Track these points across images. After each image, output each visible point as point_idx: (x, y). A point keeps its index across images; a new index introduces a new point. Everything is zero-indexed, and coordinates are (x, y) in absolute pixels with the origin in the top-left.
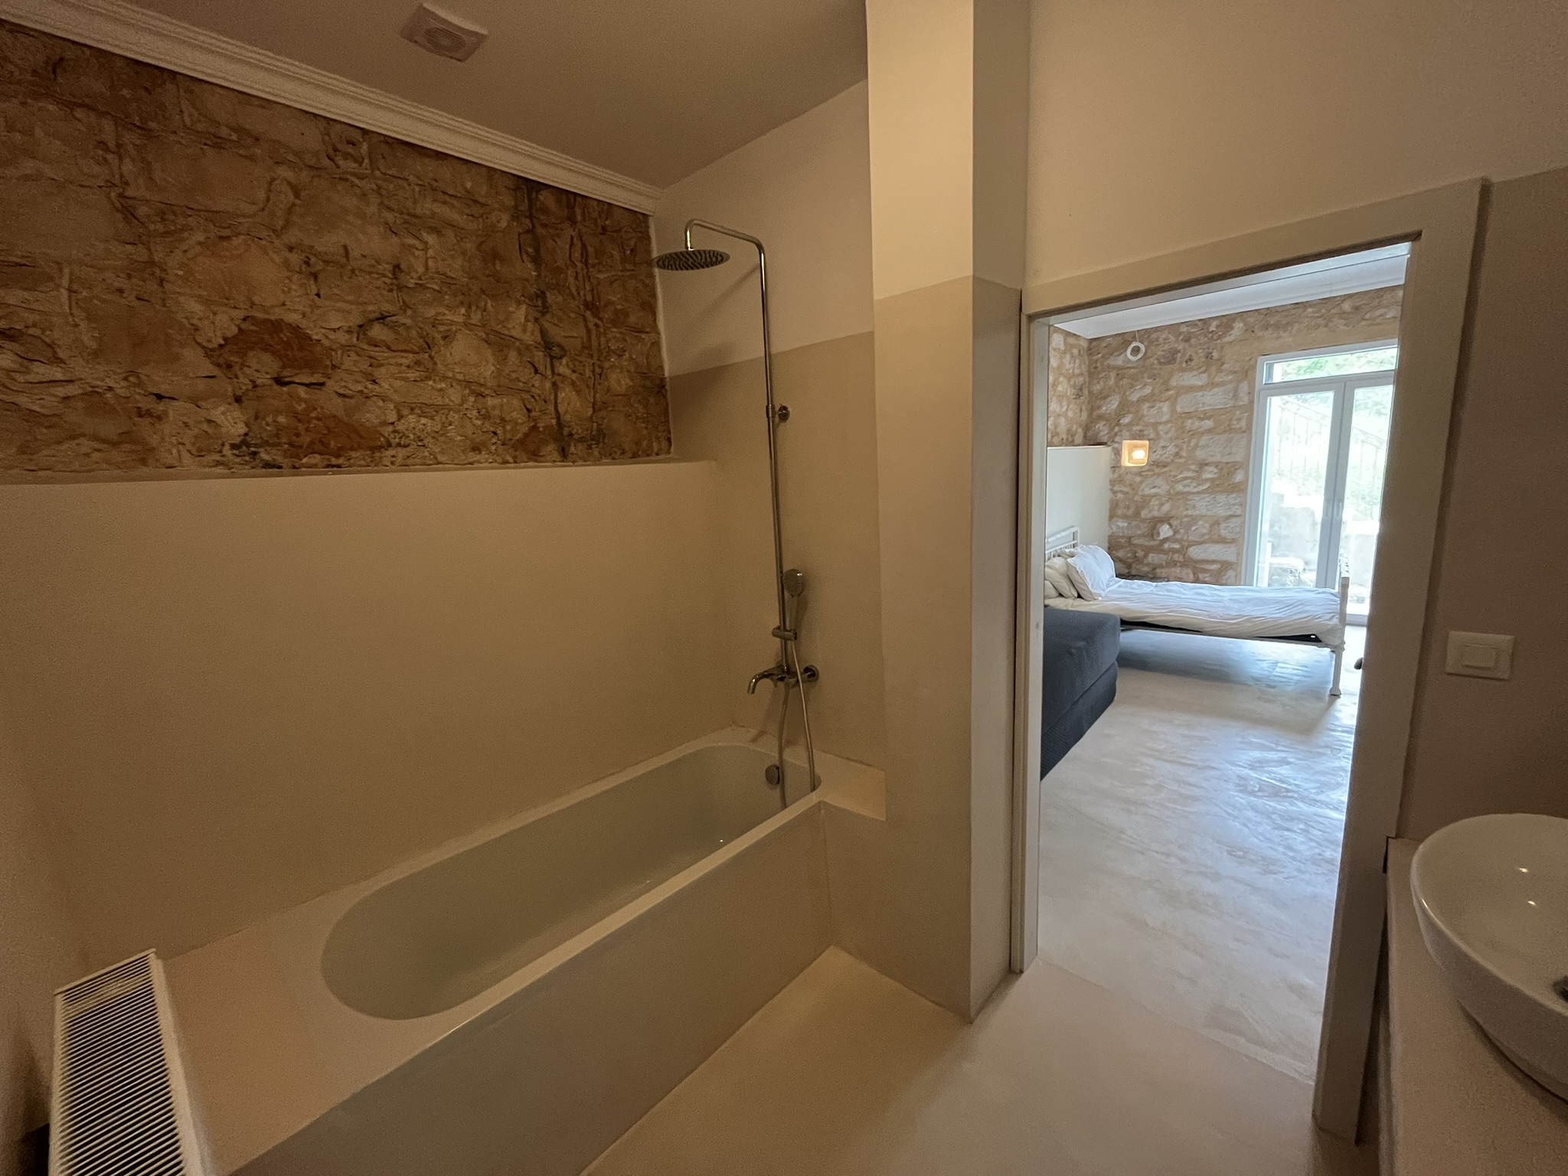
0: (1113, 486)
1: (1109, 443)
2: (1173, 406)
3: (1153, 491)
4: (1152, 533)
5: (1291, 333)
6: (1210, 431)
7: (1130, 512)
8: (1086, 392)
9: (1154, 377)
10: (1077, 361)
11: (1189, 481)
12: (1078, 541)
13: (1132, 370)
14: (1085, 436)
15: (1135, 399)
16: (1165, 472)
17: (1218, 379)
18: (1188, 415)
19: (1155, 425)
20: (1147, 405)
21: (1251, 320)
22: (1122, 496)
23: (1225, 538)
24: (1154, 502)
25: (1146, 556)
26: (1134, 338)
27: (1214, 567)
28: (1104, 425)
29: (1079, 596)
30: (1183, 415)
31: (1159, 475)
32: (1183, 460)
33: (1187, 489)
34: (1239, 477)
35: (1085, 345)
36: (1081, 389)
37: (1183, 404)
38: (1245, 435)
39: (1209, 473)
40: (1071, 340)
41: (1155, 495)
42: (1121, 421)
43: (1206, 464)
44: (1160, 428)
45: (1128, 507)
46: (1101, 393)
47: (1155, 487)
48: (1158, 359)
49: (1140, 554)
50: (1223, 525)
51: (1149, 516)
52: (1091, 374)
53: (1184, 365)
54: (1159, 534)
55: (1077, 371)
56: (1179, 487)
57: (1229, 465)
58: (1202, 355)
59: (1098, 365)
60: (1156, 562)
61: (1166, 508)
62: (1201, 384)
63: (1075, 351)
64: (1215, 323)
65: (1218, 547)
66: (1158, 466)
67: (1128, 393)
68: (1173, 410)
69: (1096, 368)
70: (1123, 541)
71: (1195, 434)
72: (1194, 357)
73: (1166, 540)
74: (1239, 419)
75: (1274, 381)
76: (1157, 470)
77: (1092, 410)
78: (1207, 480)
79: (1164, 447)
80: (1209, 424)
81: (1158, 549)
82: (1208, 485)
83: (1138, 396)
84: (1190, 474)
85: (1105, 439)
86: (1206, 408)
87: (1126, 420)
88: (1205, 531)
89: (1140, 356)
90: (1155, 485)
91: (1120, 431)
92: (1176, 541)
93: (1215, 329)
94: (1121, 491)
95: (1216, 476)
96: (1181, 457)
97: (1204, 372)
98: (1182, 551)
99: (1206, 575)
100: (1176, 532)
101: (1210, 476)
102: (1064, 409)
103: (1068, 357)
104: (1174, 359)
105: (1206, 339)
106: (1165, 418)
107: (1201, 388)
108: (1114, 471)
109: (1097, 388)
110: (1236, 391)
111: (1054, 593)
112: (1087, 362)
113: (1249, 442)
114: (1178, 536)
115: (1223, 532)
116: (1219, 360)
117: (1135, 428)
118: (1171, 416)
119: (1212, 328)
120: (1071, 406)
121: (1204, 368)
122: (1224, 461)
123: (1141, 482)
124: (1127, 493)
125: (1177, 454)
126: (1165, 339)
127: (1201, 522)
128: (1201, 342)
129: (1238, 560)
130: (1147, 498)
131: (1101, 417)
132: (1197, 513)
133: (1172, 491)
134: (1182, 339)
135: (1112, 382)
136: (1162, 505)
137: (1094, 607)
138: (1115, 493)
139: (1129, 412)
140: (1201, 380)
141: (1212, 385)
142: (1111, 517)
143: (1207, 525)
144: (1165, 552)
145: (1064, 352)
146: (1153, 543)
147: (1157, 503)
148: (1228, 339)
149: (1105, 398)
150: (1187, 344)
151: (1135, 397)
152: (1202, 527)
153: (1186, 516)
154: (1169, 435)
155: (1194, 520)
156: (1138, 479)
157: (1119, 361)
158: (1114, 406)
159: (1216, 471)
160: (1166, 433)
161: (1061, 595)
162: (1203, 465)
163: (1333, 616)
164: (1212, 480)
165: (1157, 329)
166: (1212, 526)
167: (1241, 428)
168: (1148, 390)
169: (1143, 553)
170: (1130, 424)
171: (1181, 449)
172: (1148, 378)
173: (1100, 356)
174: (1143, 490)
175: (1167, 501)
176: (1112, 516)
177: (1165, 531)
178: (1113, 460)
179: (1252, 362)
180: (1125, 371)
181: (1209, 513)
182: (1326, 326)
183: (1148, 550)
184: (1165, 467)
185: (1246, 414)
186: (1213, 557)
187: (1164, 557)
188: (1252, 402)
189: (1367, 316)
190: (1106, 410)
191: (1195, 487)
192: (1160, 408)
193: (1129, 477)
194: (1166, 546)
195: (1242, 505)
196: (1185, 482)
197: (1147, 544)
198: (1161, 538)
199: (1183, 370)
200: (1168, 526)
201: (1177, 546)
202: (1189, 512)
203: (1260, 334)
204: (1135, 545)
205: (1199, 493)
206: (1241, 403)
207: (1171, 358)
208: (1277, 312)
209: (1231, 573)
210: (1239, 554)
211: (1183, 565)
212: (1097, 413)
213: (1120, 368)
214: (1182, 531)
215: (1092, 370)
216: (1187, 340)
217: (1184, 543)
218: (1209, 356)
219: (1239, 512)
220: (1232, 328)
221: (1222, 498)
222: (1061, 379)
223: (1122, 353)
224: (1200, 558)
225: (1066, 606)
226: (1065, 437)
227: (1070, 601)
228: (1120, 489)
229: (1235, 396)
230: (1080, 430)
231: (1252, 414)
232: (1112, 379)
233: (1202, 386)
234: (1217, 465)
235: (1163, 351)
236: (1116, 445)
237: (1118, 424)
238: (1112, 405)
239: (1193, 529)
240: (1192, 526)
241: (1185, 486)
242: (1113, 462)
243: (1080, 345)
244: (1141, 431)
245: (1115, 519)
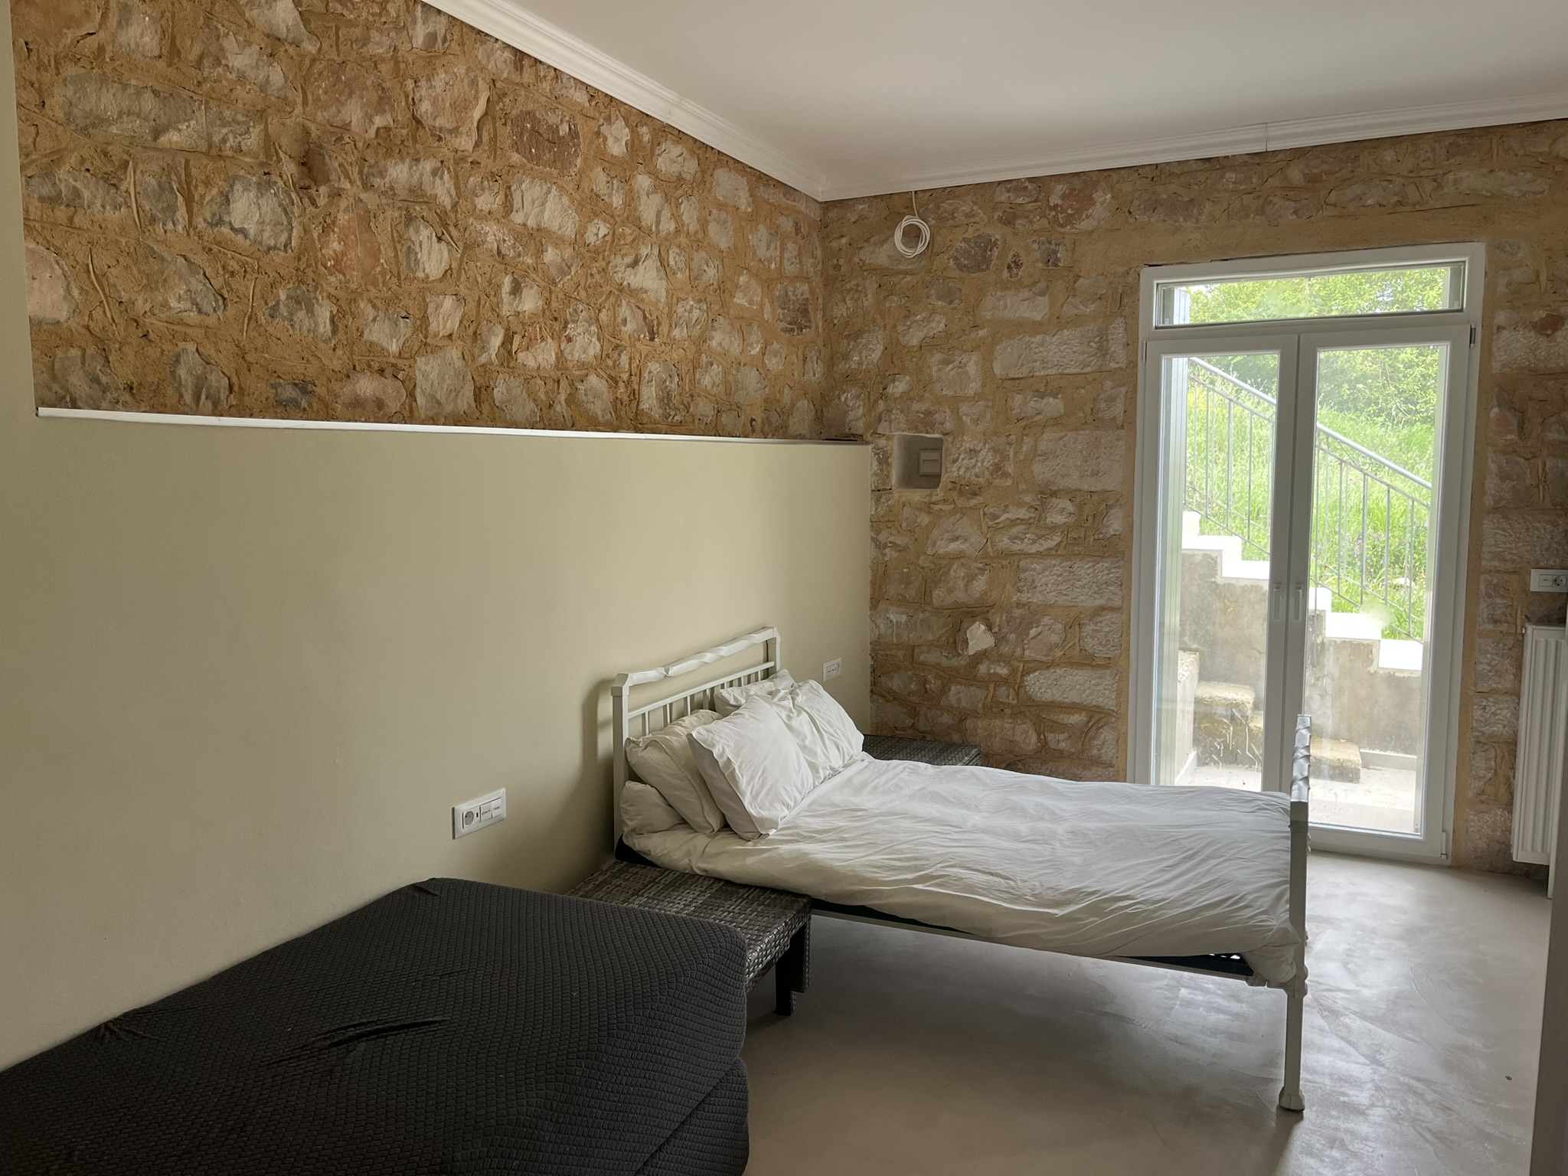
0: (878, 533)
1: (868, 437)
2: (987, 362)
3: (953, 546)
4: (955, 640)
5: (1197, 221)
6: (1056, 421)
7: (911, 593)
8: (817, 318)
9: (949, 296)
10: (790, 245)
11: (1020, 528)
12: (778, 661)
13: (909, 278)
14: (819, 418)
15: (915, 342)
16: (975, 508)
17: (1068, 311)
18: (1016, 383)
19: (955, 402)
20: (938, 357)
21: (1127, 188)
22: (895, 555)
23: (1092, 657)
24: (957, 572)
25: (944, 690)
26: (909, 209)
27: (1075, 719)
28: (858, 397)
29: (726, 826)
30: (1007, 384)
31: (963, 512)
32: (1009, 482)
33: (1017, 547)
34: (1114, 525)
35: (815, 214)
36: (805, 312)
37: (1007, 360)
38: (1122, 433)
39: (1060, 513)
40: (774, 196)
41: (960, 556)
42: (890, 390)
43: (1054, 494)
44: (964, 409)
45: (906, 581)
46: (847, 324)
47: (957, 538)
48: (956, 259)
49: (934, 684)
50: (1089, 628)
51: (949, 601)
52: (829, 282)
53: (1005, 274)
54: (966, 642)
55: (790, 269)
56: (1004, 542)
57: (1095, 497)
58: (1038, 255)
59: (842, 261)
60: (964, 704)
61: (980, 584)
62: (1038, 318)
63: (786, 224)
64: (1060, 188)
65: (1082, 675)
66: (961, 494)
67: (900, 328)
68: (987, 373)
69: (837, 267)
70: (900, 654)
71: (1028, 425)
72: (1023, 259)
73: (982, 656)
74: (1112, 399)
75: (1176, 322)
76: (960, 502)
77: (831, 362)
78: (1055, 527)
79: (973, 452)
80: (1053, 406)
81: (968, 674)
82: (1057, 539)
83: (921, 335)
84: (1022, 513)
85: (859, 427)
86: (1050, 372)
87: (899, 387)
88: (1055, 638)
89: (921, 248)
90: (956, 534)
91: (889, 411)
92: (1001, 659)
93: (1060, 202)
94: (894, 545)
95: (1071, 520)
96: (1005, 475)
97: (1042, 294)
98: (1014, 682)
99: (1062, 737)
100: (1000, 640)
101: (1060, 519)
102: (756, 350)
103: (763, 232)
104: (987, 261)
105: (1044, 221)
106: (973, 388)
107: (1037, 327)
108: (878, 500)
109: (840, 311)
110: (1102, 336)
111: (662, 816)
112: (819, 253)
113: (1131, 449)
114: (1005, 649)
115: (1090, 644)
116: (1070, 268)
117: (915, 407)
118: (984, 385)
119: (1055, 200)
120: (776, 346)
121: (1042, 285)
122: (1085, 487)
123: (931, 526)
124: (903, 550)
125: (997, 469)
126: (967, 216)
127: (1046, 620)
128: (1036, 227)
129: (1119, 705)
130: (944, 563)
131: (849, 378)
132: (1037, 599)
133: (990, 549)
134: (1000, 219)
135: (869, 301)
136: (970, 578)
137: (750, 861)
138: (880, 546)
139: (904, 371)
140: (1036, 310)
141: (1057, 322)
142: (875, 602)
143: (1059, 627)
144: (983, 683)
145: (752, 218)
146: (955, 662)
147: (961, 573)
148: (1085, 225)
149: (856, 336)
150: (1008, 230)
151: (914, 338)
152: (1048, 633)
153: (1019, 605)
154: (981, 427)
155: (1034, 614)
156: (924, 519)
157: (881, 257)
158: (876, 356)
159: (1071, 509)
160: (976, 422)
161: (683, 823)
162: (1047, 494)
163: (1279, 897)
164: (1066, 529)
165: (952, 192)
166: (1068, 627)
167: (1114, 419)
168: (938, 325)
169: (939, 683)
170: (907, 397)
171: (1005, 457)
172: (939, 299)
173: (844, 241)
174: (934, 544)
175: (982, 570)
176: (876, 600)
177: (978, 637)
178: (876, 474)
179: (1130, 279)
180: (895, 279)
181: (1061, 600)
182: (1261, 212)
183: (950, 677)
184: (975, 494)
185: (1123, 389)
186: (1072, 697)
187: (980, 694)
188: (1133, 364)
189: (1333, 197)
190: (860, 364)
191: (1034, 542)
192: (962, 365)
193: (907, 512)
194: (983, 668)
195: (1124, 585)
196: (1014, 531)
197: (945, 662)
198: (971, 651)
199: (1004, 286)
200: (983, 627)
201: (1003, 671)
202: (1025, 597)
203: (1142, 218)
204: (924, 664)
205: (1040, 555)
206: (1113, 365)
207: (979, 257)
208: (1171, 174)
209: (1106, 735)
210: (1122, 693)
211: (1018, 713)
212: (842, 367)
213: (884, 272)
214: (1012, 636)
215: (831, 272)
216: (1009, 221)
217: (1015, 663)
218: (1051, 259)
219: (1117, 603)
220: (1092, 202)
221: (1084, 569)
222: (743, 279)
223: (886, 239)
224: (1047, 697)
225: (689, 854)
226: (758, 415)
227: (701, 841)
228: (891, 539)
229: (1103, 351)
230: (803, 404)
231: (1135, 391)
232: (870, 296)
233: (1040, 324)
234: (1072, 495)
235: (964, 240)
236: (882, 442)
237: (883, 396)
238: (871, 352)
239: (1033, 632)
240: (1029, 626)
241: (1013, 539)
242: (875, 478)
243: (799, 212)
244: (928, 413)
245: (882, 606)
